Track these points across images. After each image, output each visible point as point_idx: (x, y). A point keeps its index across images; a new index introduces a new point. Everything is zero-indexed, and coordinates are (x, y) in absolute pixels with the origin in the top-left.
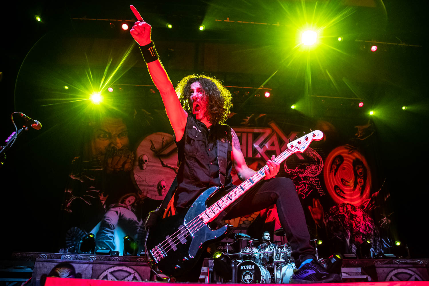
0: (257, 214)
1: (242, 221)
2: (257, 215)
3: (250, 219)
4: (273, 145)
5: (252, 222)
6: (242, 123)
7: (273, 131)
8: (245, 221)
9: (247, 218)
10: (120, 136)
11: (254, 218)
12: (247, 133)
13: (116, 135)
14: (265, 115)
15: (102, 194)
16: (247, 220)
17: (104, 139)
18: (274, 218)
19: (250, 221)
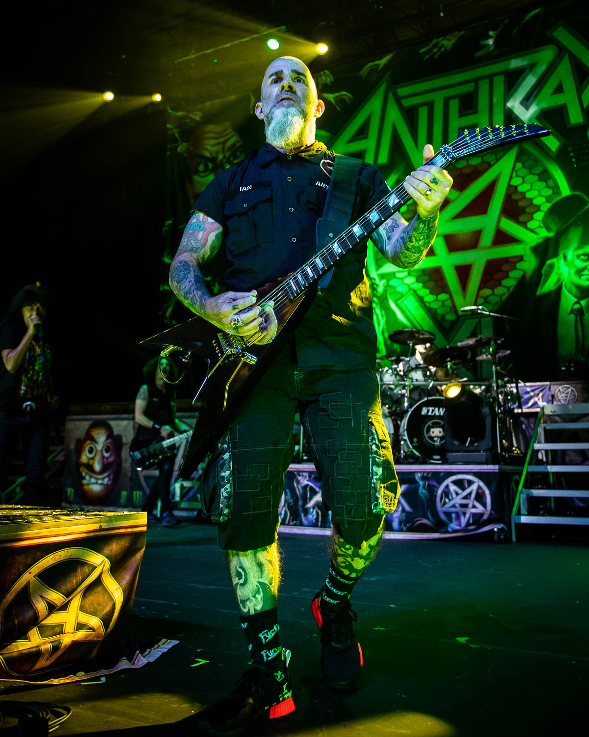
0: (515, 277)
1: (482, 297)
2: (516, 279)
3: (499, 291)
4: (559, 90)
5: (504, 298)
6: (479, 54)
7: (562, 51)
8: (488, 297)
9: (493, 289)
10: (231, 159)
11: (508, 288)
12: (491, 77)
13: (225, 160)
14: (539, 12)
15: (217, 284)
16: (493, 294)
17: (206, 174)
18: (559, 280)
19: (501, 297)
